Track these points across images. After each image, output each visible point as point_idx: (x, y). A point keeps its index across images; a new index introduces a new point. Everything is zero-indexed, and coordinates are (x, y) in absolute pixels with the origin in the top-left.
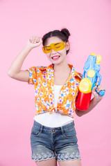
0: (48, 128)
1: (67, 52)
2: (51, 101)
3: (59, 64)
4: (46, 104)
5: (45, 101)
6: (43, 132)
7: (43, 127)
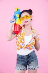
0: (23, 56)
1: (31, 19)
2: (23, 43)
3: (27, 25)
4: (21, 45)
5: (21, 43)
6: (21, 58)
7: (21, 56)
